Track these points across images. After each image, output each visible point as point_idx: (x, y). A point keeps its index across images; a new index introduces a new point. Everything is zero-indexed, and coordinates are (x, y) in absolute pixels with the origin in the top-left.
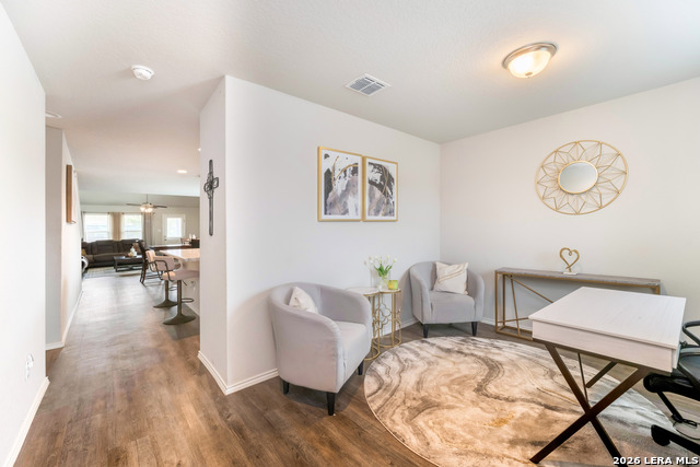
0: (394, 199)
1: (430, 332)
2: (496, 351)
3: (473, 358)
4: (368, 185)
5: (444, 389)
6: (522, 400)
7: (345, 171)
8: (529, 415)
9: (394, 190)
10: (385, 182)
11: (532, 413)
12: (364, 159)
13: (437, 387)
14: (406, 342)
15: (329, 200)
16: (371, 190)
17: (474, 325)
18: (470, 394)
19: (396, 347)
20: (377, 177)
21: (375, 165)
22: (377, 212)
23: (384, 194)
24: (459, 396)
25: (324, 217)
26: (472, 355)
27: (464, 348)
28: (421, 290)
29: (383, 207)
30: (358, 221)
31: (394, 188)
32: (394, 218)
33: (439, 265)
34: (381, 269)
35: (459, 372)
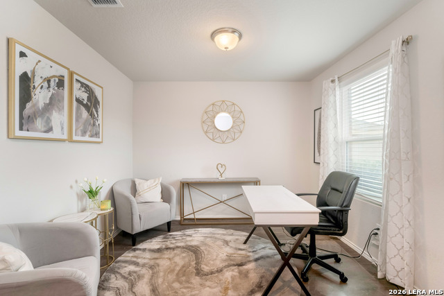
0: (100, 122)
1: (138, 239)
2: (191, 238)
3: (179, 249)
4: (75, 103)
5: (176, 285)
6: (226, 267)
7: (49, 81)
8: (235, 276)
9: (100, 113)
10: (91, 104)
11: (235, 273)
12: (71, 74)
13: (170, 287)
14: (120, 255)
15: (27, 112)
16: (78, 109)
17: (169, 224)
18: (196, 280)
19: (113, 264)
20: (84, 96)
21: (82, 84)
22: (84, 133)
23: (91, 115)
24: (190, 285)
25: (18, 133)
26: (178, 247)
27: (169, 244)
28: (131, 205)
29: (90, 128)
30: (63, 141)
31: (100, 110)
32: (99, 140)
33: (138, 181)
34: (91, 192)
35: (176, 264)
